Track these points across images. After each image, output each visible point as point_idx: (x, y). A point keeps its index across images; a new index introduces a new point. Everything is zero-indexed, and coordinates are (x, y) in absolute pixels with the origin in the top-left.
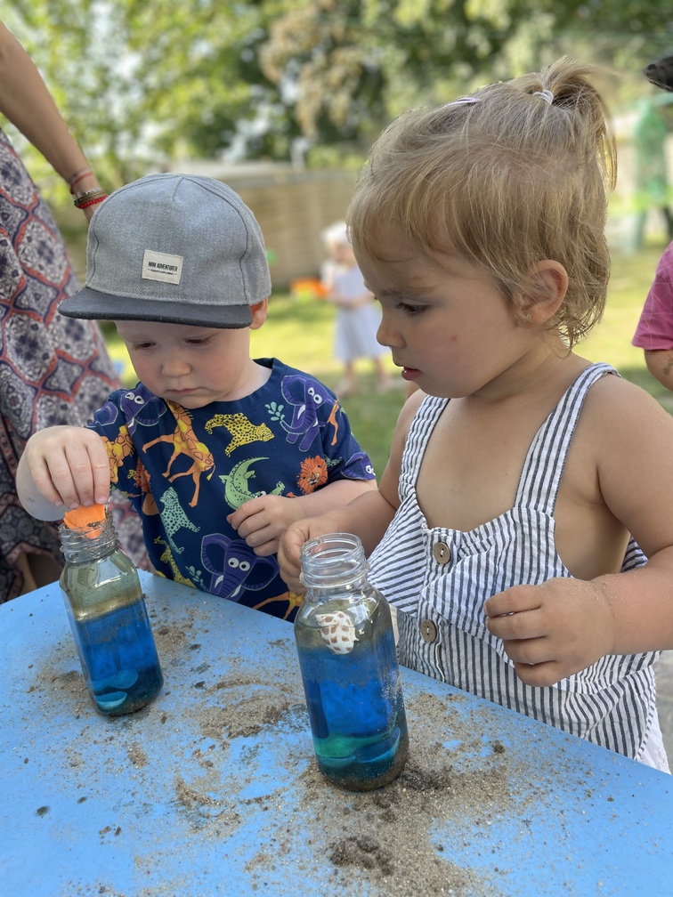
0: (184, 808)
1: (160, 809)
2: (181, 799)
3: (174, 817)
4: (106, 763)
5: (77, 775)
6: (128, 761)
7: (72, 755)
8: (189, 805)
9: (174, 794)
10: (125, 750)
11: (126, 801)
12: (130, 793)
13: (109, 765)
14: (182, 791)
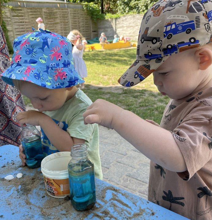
0: (44, 216)
1: (36, 216)
2: (42, 214)
3: (41, 219)
4: (19, 204)
5: (10, 207)
6: (25, 204)
7: (8, 201)
8: (45, 216)
9: (40, 213)
10: (24, 200)
11: (27, 214)
12: (27, 212)
13: (20, 205)
14: (43, 212)
